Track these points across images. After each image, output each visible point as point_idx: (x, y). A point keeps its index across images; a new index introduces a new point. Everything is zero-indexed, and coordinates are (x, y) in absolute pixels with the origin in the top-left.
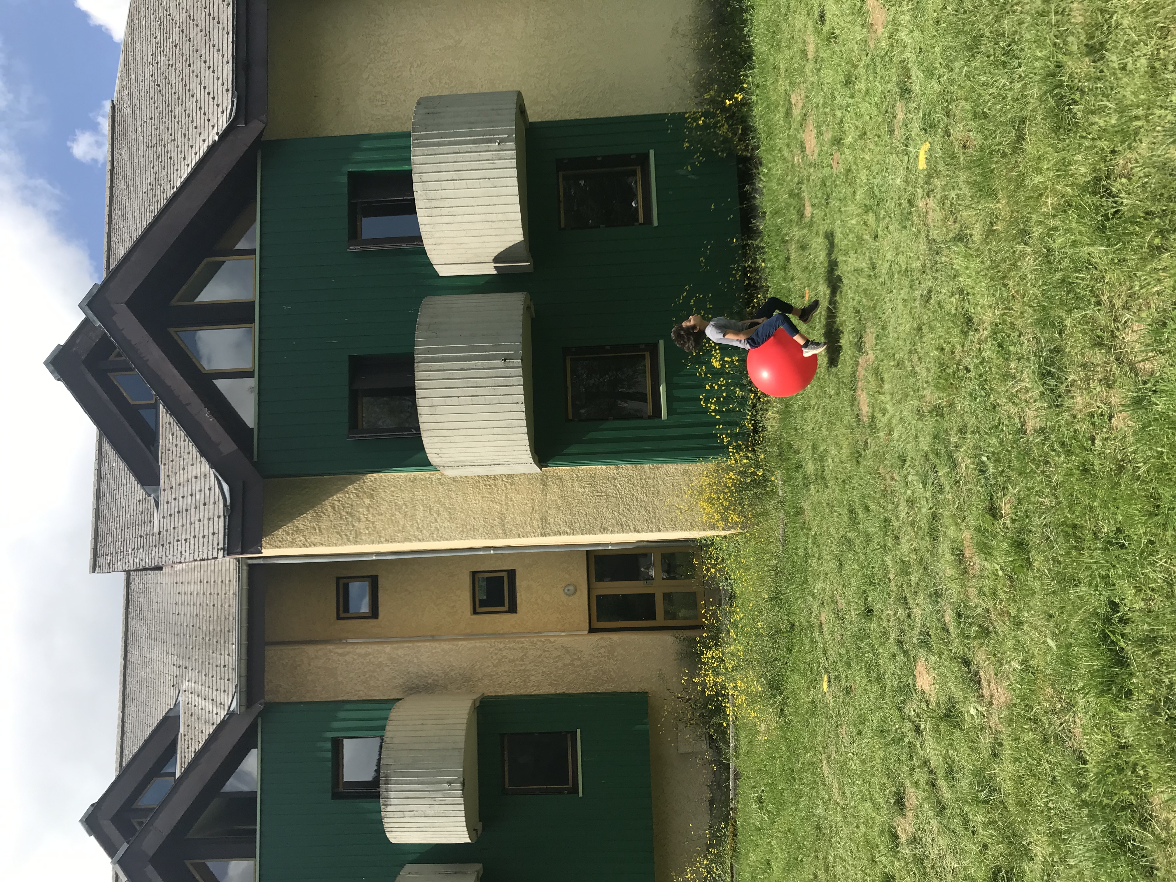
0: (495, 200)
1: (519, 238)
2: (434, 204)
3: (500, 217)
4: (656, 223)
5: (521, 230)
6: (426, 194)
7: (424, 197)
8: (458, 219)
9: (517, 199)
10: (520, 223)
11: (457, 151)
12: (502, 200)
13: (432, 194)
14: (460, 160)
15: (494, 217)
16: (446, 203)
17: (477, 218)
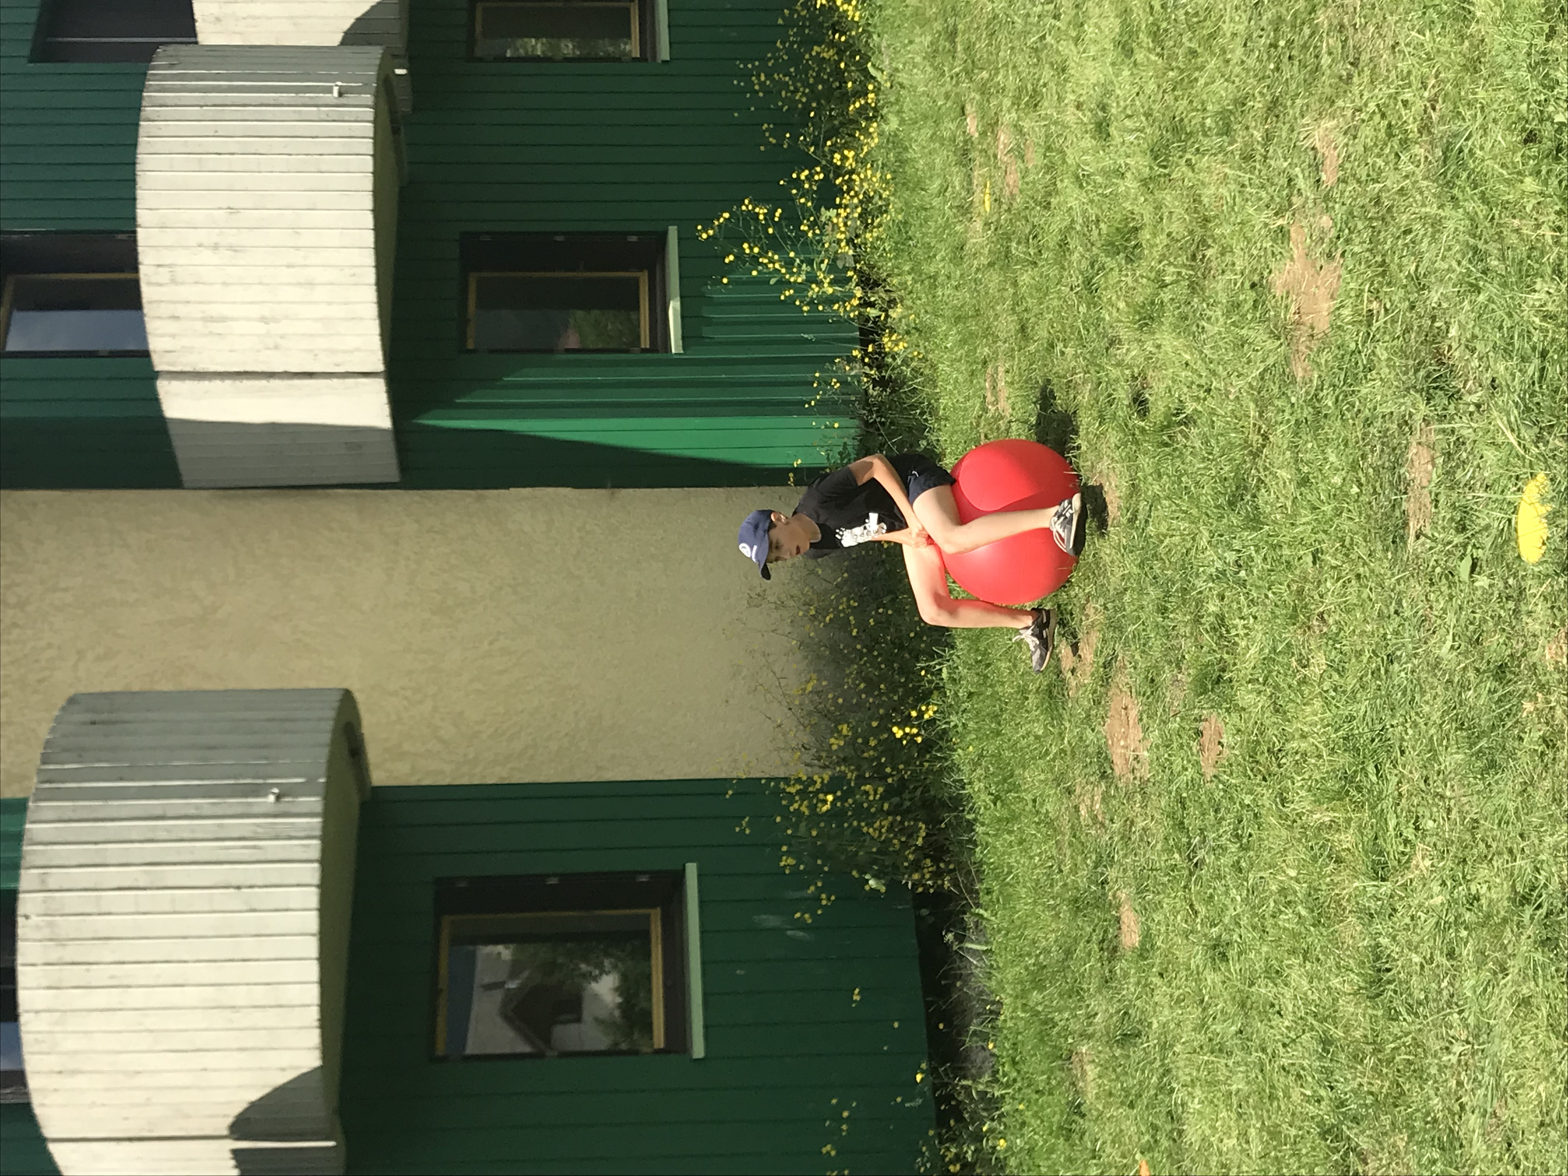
0: (249, 947)
1: (311, 1060)
2: (71, 952)
3: (260, 995)
4: (698, 1050)
5: (314, 1037)
6: (50, 925)
7: (46, 933)
8: (136, 997)
9: (311, 947)
10: (314, 1014)
11: (159, 812)
12: (271, 947)
13: (67, 926)
14: (163, 835)
15: (239, 996)
16: (106, 951)
17: (191, 995)
